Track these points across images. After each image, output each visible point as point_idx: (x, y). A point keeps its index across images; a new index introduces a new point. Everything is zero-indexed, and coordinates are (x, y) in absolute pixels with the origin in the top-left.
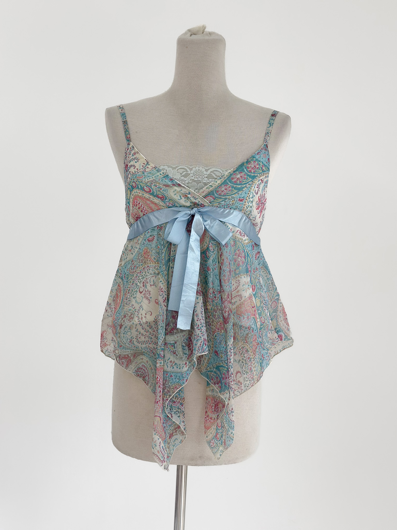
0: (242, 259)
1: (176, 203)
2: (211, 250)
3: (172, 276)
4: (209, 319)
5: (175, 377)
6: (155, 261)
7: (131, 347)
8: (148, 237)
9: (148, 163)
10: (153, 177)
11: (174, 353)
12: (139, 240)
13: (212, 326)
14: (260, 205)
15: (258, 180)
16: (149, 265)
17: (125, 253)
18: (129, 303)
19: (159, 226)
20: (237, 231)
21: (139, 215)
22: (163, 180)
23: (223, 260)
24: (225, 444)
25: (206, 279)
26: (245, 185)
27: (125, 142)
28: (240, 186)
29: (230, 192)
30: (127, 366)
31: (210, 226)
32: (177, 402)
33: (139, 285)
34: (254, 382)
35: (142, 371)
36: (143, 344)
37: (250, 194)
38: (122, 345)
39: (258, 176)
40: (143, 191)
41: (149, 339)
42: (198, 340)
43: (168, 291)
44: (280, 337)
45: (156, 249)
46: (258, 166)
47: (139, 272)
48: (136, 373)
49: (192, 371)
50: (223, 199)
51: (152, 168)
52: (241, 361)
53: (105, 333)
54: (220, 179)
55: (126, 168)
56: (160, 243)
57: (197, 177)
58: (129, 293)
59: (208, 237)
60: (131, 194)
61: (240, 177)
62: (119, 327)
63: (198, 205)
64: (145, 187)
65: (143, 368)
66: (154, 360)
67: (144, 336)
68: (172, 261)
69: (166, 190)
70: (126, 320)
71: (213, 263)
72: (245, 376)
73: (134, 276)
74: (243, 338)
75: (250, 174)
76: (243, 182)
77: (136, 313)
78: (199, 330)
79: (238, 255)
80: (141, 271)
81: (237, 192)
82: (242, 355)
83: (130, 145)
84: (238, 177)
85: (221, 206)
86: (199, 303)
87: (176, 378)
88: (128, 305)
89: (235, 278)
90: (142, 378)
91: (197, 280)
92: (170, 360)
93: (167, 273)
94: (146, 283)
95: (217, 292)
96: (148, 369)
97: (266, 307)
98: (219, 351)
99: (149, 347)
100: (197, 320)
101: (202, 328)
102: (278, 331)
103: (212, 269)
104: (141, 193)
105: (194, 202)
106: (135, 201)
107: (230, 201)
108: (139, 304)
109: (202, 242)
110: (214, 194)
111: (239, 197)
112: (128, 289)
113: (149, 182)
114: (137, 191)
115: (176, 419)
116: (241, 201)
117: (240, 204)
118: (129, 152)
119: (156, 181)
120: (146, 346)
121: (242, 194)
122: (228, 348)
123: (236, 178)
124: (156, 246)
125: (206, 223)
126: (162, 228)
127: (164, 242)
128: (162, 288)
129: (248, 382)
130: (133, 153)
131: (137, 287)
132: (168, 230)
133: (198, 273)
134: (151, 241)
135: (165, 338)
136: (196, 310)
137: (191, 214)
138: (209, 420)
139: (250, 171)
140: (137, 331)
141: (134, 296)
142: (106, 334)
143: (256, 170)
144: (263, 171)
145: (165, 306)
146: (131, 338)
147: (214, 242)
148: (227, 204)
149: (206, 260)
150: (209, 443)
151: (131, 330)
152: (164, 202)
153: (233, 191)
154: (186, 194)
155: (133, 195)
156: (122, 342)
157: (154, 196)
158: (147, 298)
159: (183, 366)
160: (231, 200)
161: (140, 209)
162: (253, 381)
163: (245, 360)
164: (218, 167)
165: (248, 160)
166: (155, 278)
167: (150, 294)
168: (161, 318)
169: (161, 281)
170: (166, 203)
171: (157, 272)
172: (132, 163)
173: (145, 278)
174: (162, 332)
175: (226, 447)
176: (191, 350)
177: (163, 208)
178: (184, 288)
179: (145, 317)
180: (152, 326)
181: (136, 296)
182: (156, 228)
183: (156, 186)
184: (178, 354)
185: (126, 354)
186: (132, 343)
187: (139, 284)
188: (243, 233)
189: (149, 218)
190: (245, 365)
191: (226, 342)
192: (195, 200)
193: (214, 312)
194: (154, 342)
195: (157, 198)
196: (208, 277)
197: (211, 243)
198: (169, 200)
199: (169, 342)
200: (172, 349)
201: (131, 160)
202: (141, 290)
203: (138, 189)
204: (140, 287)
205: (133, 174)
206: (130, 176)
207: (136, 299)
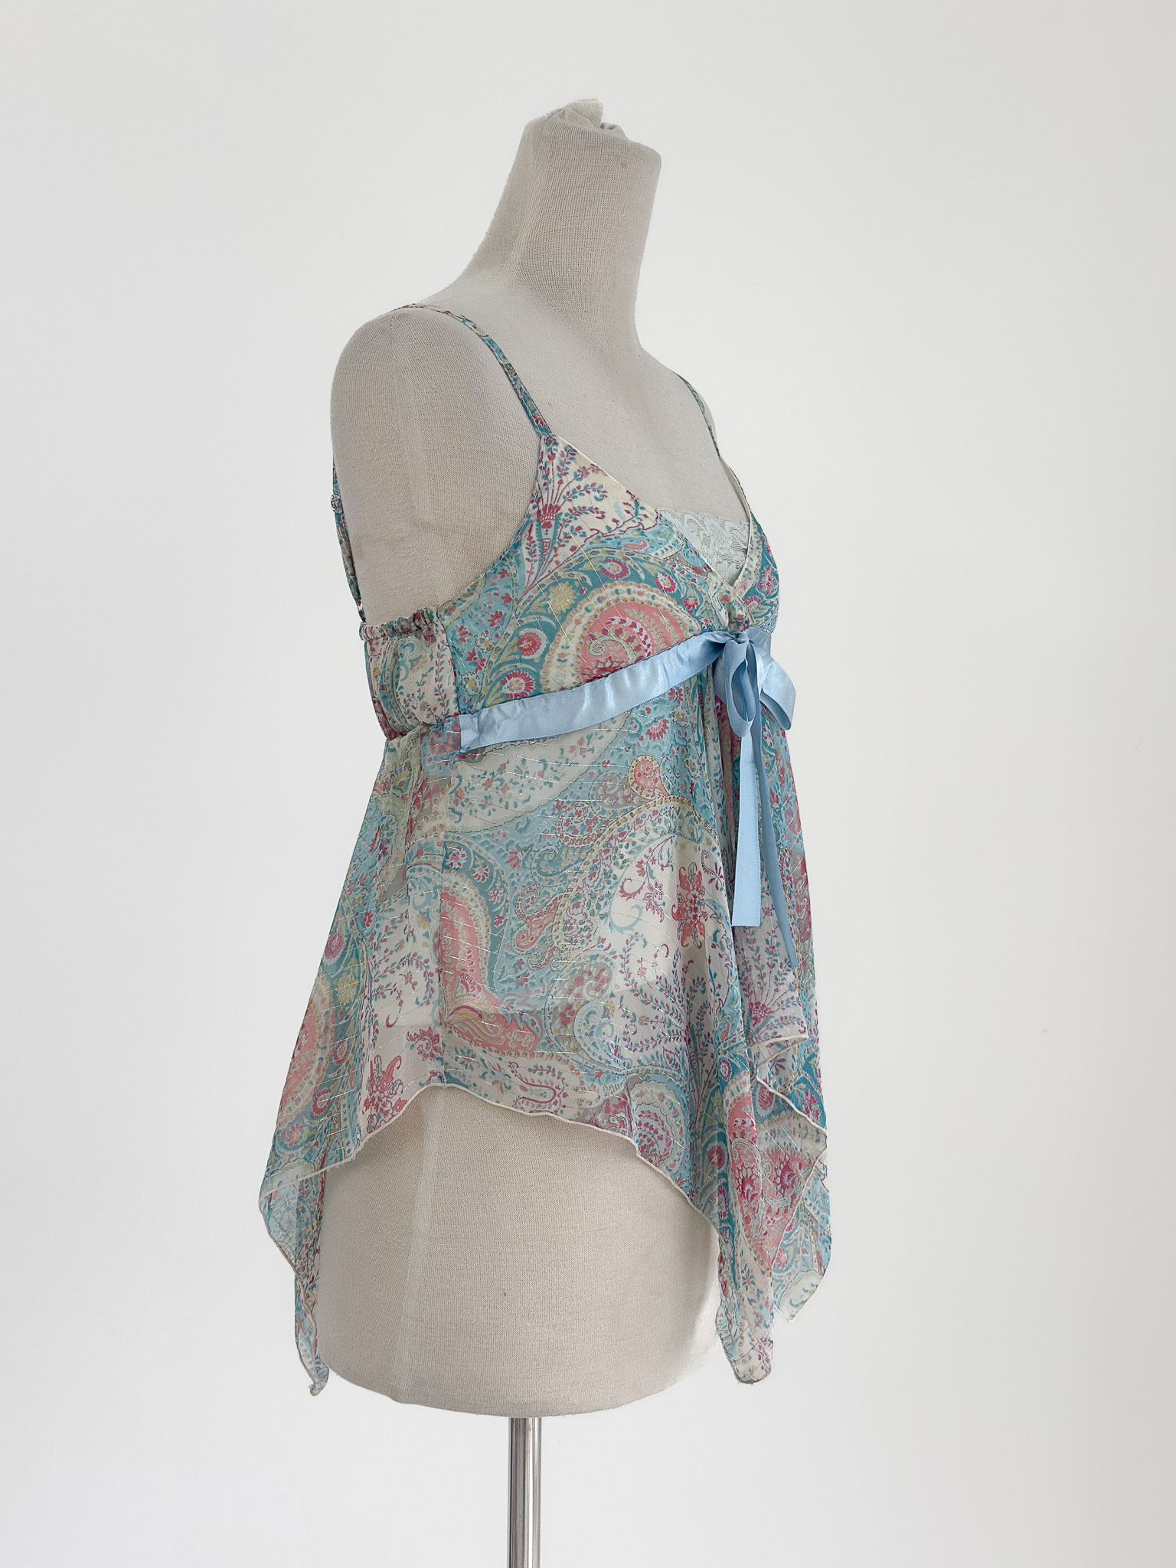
1: (713, 620)
6: (670, 792)
8: (645, 726)
9: (638, 502)
12: (595, 737)
18: (584, 939)
19: (676, 691)
21: (622, 662)
22: (689, 555)
30: (631, 1126)
33: (620, 875)
36: (646, 1048)
38: (602, 1068)
40: (655, 587)
41: (664, 1027)
45: (671, 759)
47: (618, 833)
51: (656, 518)
55: (539, 516)
58: (576, 906)
60: (583, 597)
62: (557, 1019)
64: (660, 577)
65: (645, 1120)
66: (676, 1086)
67: (652, 1022)
69: (704, 583)
70: (587, 993)
73: (594, 851)
80: (625, 830)
83: (556, 444)
88: (583, 944)
99: (666, 1050)
106: (615, 617)
108: (625, 931)
112: (576, 893)
113: (669, 561)
114: (630, 587)
118: (560, 467)
120: (656, 1053)
124: (670, 749)
130: (579, 471)
131: (611, 883)
134: (657, 737)
140: (625, 1014)
141: (601, 913)
146: (615, 1041)
151: (607, 1018)
152: (695, 619)
157: (679, 602)
158: (658, 908)
161: (637, 643)
167: (661, 892)
172: (583, 501)
173: (647, 849)
179: (655, 965)
181: (607, 909)
183: (682, 572)
186: (619, 1055)
195: (682, 608)
198: (703, 610)
201: (574, 492)
202: (629, 888)
203: (634, 583)
204: (625, 880)
205: (600, 535)
206: (577, 540)
207: (609, 918)
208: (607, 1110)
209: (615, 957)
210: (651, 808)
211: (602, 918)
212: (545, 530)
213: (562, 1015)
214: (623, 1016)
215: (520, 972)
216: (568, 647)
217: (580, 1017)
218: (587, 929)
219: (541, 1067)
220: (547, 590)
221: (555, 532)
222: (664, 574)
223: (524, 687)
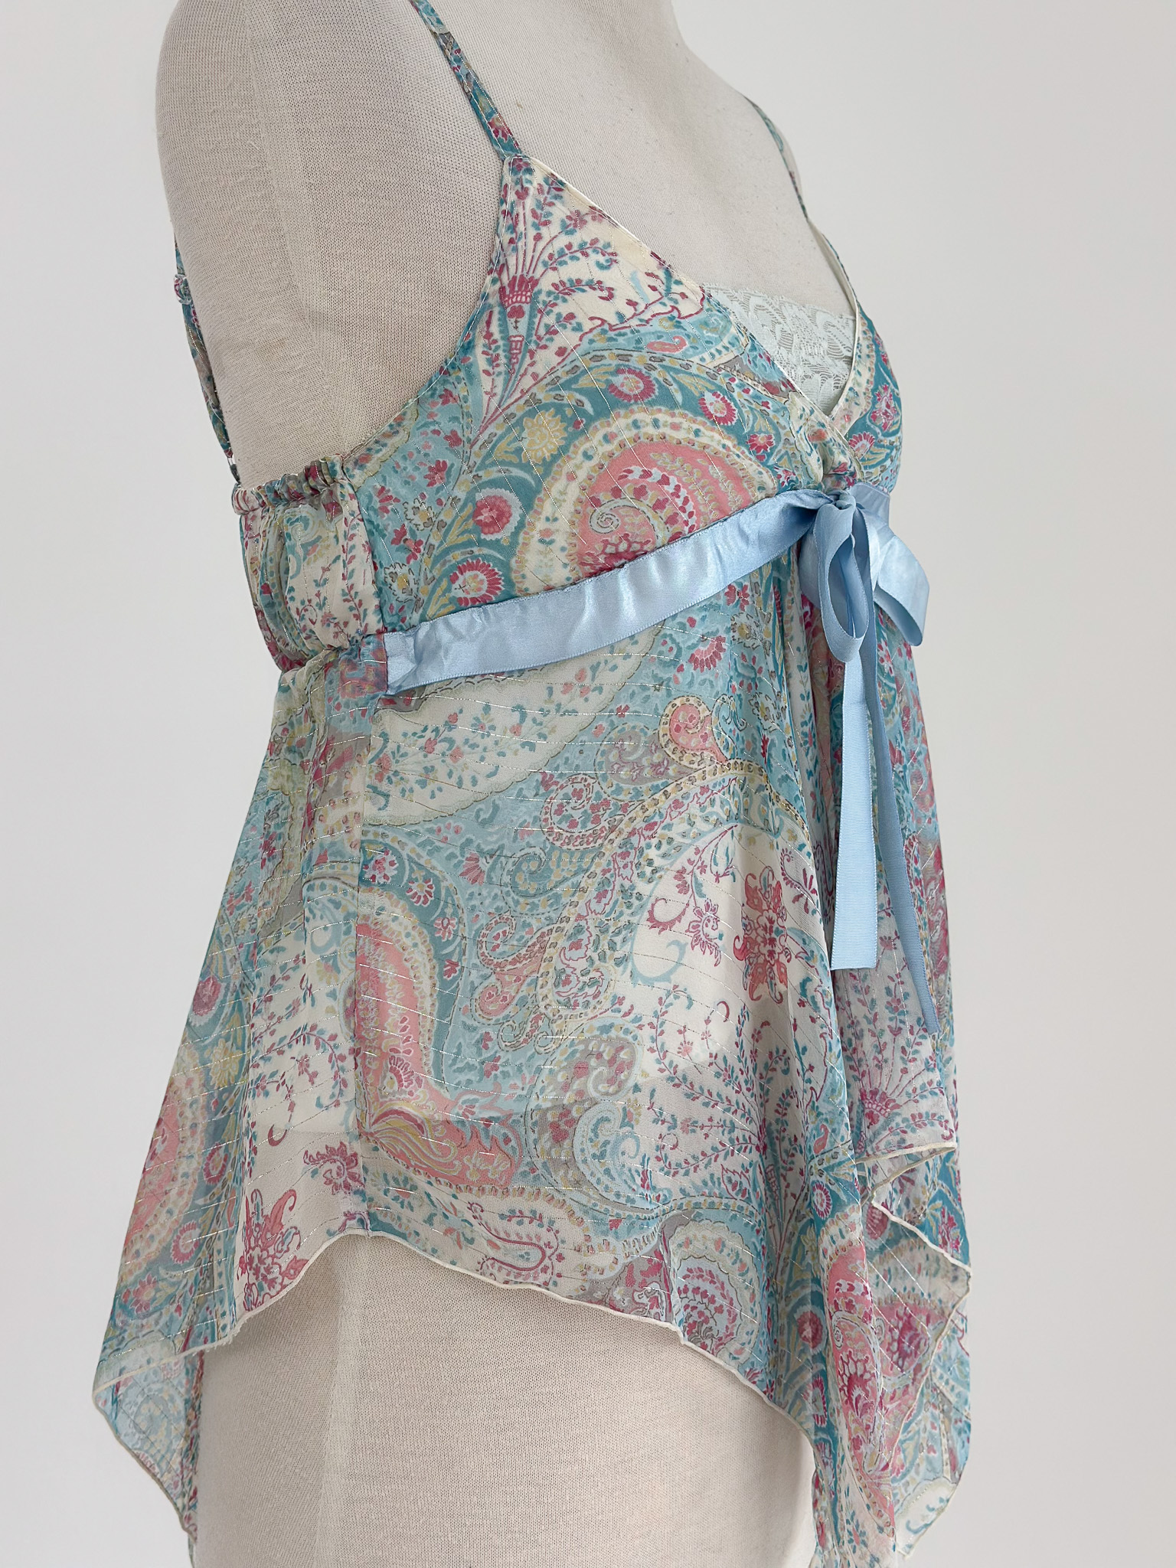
16: (709, 780)
19: (737, 589)
38: (621, 1212)
40: (701, 415)
58: (576, 945)
64: (709, 398)
114: (659, 416)
126: (746, 595)
131: (630, 907)
141: (618, 954)
173: (692, 849)
201: (562, 254)
202: (661, 914)
203: (663, 408)
204: (657, 900)
205: (606, 327)
206: (567, 338)
207: (630, 964)
208: (630, 1281)
209: (640, 1027)
210: (699, 782)
211: (618, 965)
212: (513, 320)
213: (555, 1126)
214: (655, 1121)
215: (486, 1054)
216: (556, 519)
217: (583, 1129)
218: (593, 982)
219: (520, 1212)
220: (519, 423)
221: (531, 323)
222: (714, 394)
223: (485, 586)
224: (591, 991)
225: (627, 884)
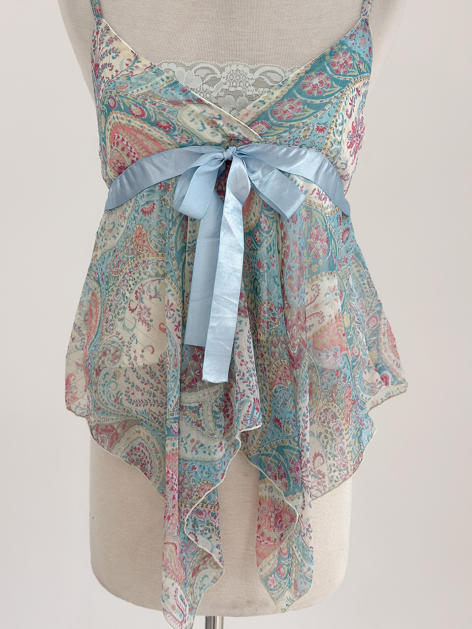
0: (322, 245)
1: (193, 138)
2: (265, 227)
3: (191, 280)
4: (262, 359)
5: (200, 470)
6: (157, 250)
7: (116, 410)
8: (142, 206)
9: (137, 58)
10: (147, 85)
11: (199, 425)
12: (126, 211)
13: (268, 373)
14: (354, 139)
15: (351, 90)
16: (146, 259)
17: (101, 235)
18: (111, 330)
19: (163, 185)
20: (313, 191)
21: (124, 164)
22: (168, 92)
23: (288, 247)
24: (296, 588)
25: (255, 284)
26: (328, 99)
27: (91, 18)
28: (318, 102)
29: (300, 113)
30: (111, 446)
31: (261, 182)
32: (206, 512)
33: (129, 297)
34: (348, 473)
35: (138, 454)
36: (140, 405)
37: (337, 117)
39: (352, 81)
40: (130, 114)
41: (150, 396)
42: (243, 402)
43: (183, 308)
44: (385, 379)
45: (158, 229)
46: (351, 62)
47: (128, 271)
48: (128, 458)
49: (231, 457)
50: (287, 127)
51: (145, 68)
52: (322, 436)
53: (73, 377)
54: (279, 88)
55: (95, 71)
56: (166, 217)
57: (235, 84)
58: (110, 310)
59: (258, 203)
60: (106, 121)
61: (319, 82)
62: (95, 373)
63: (238, 140)
64: (133, 107)
65: (142, 449)
66: (160, 435)
67: (141, 390)
68: (189, 250)
69: (174, 111)
70: (107, 361)
71: (268, 252)
72: (331, 462)
73: (118, 279)
74: (326, 393)
75: (336, 77)
76: (325, 92)
77: (125, 349)
78: (244, 382)
79: (315, 237)
80: (132, 270)
81: (314, 113)
82: (325, 424)
83: (100, 24)
84: (314, 83)
85: (283, 142)
86: (242, 331)
87: (202, 472)
88: (109, 333)
89: (310, 280)
90: (139, 466)
91: (239, 288)
92: (191, 438)
93: (180, 274)
94: (141, 293)
95: (277, 309)
96: (150, 451)
97: (359, 328)
98: (282, 419)
99: (151, 411)
100: (241, 365)
101: (250, 379)
102: (380, 369)
103: (267, 264)
104: (125, 118)
105: (230, 134)
106: (115, 134)
107: (300, 132)
108: (130, 332)
109: (247, 214)
110: (268, 119)
111: (318, 123)
112: (110, 303)
113: (141, 97)
114: (118, 115)
115: (204, 544)
116: (322, 130)
117: (319, 137)
118: (101, 39)
119: (153, 93)
120: (145, 410)
121: (323, 117)
122: (301, 413)
123: (311, 85)
124: (157, 223)
125: (253, 177)
126: (169, 188)
127: (172, 216)
128: (172, 304)
129: (337, 474)
130: (108, 40)
131: (124, 301)
132: (181, 190)
133: (240, 275)
134: (148, 214)
135: (180, 398)
136: (239, 346)
137: (224, 159)
138: (266, 541)
139: (337, 71)
140: (127, 380)
141: (120, 317)
142: (74, 380)
143: (348, 69)
144: (360, 72)
145: (179, 338)
146: (117, 394)
147: (270, 213)
148: (293, 137)
149: (255, 249)
150: (265, 580)
151: (116, 380)
152: (172, 136)
153: (306, 111)
154: (215, 120)
155: (110, 124)
156: (101, 401)
157: (152, 124)
158: (144, 321)
159: (216, 450)
160: (303, 130)
161: (126, 152)
162: (345, 472)
163: (331, 433)
164: (274, 65)
165: (332, 48)
166: (159, 283)
167: (149, 313)
168: (170, 361)
169: (170, 291)
170: (176, 137)
171: (161, 273)
172: (106, 60)
173: (140, 284)
174: (173, 386)
175: (298, 593)
176: (230, 417)
177: (170, 147)
178: (214, 304)
179: (142, 356)
180: (155, 373)
181: (123, 316)
182: (157, 188)
183: (155, 104)
184: (205, 428)
185: (109, 424)
186: (118, 403)
187: (128, 294)
188: (324, 193)
189: (143, 168)
190: (330, 442)
191: (296, 403)
192: (232, 130)
193: (273, 347)
194: (159, 402)
195: (157, 129)
196: (259, 281)
197: (265, 216)
198: (180, 131)
199: (188, 405)
200: (193, 417)
201: (104, 54)
202: (132, 306)
203: (118, 112)
204: (131, 300)
205: (109, 81)
207: (123, 322)
209: (124, 345)
210: (142, 258)
211: (119, 321)
212: (97, 80)
213: (96, 370)
217: (102, 374)
218: (113, 325)
220: (101, 118)
222: (136, 106)
224: (111, 327)
225: (124, 292)
